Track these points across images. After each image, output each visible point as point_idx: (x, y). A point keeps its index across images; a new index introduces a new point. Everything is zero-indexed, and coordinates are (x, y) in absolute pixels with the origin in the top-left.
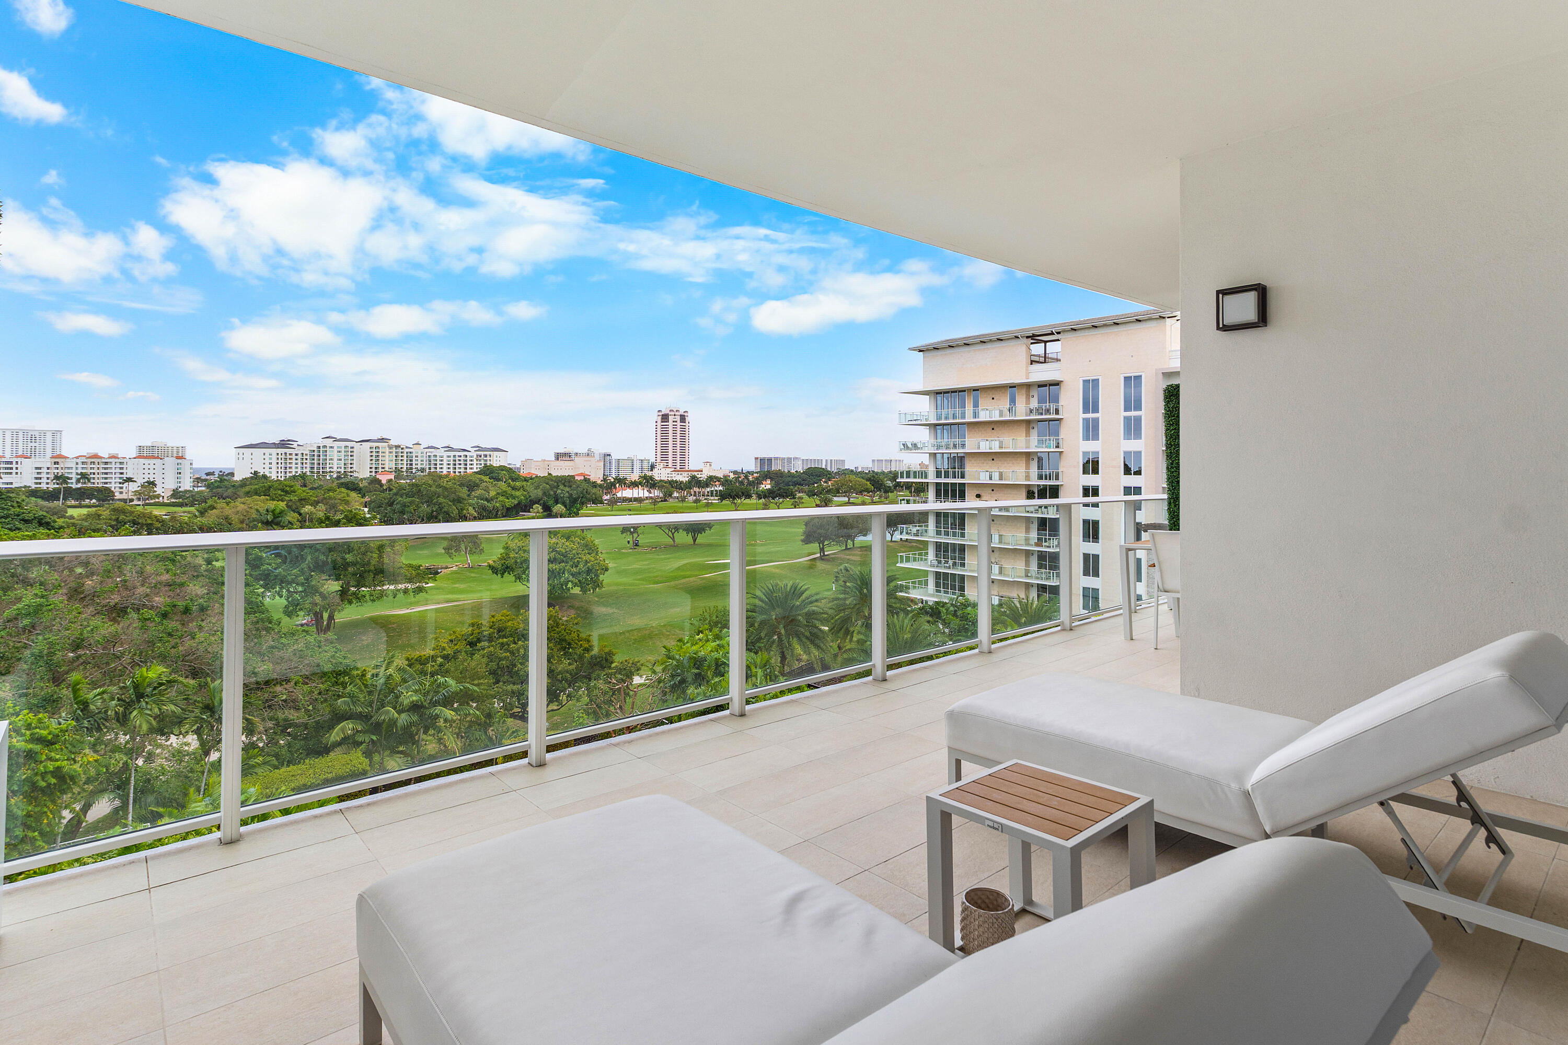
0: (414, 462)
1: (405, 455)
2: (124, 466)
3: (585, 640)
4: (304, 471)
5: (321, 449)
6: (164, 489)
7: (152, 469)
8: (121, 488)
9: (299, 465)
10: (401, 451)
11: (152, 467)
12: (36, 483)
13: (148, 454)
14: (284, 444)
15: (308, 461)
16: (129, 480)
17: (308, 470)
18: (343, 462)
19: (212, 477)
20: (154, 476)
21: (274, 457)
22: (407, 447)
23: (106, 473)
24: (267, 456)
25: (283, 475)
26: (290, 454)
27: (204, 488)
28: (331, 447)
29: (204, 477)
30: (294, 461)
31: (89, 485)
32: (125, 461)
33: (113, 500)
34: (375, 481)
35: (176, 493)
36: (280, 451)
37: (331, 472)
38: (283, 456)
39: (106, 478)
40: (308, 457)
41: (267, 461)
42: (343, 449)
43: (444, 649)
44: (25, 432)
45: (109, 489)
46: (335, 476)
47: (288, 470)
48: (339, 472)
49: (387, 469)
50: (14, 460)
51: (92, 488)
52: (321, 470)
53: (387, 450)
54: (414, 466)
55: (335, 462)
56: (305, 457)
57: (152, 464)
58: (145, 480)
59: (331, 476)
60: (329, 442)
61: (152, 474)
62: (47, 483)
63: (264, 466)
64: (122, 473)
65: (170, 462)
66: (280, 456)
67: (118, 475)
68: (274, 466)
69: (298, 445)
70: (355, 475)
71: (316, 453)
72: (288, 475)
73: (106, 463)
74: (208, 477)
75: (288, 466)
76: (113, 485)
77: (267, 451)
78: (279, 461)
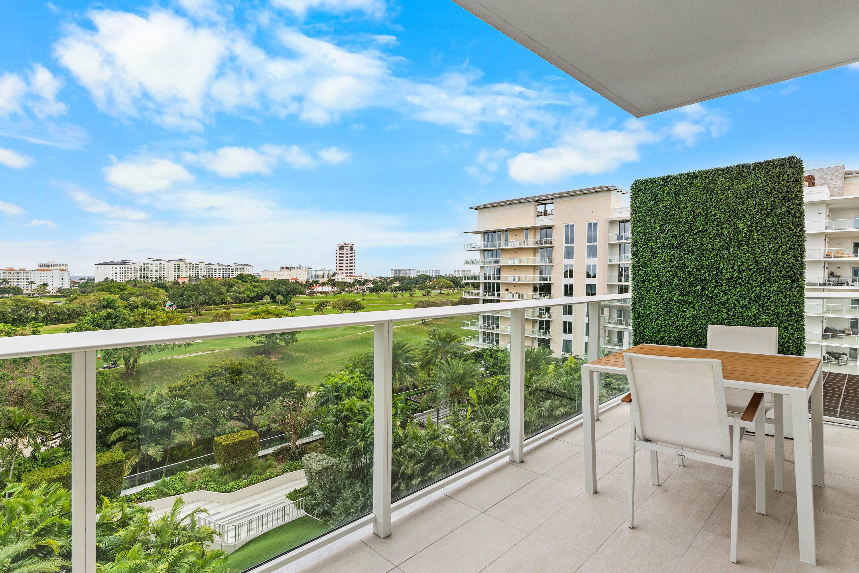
0: (200, 272)
1: (195, 268)
2: (29, 275)
3: (279, 374)
4: (136, 277)
5: (146, 265)
6: (52, 288)
7: (45, 277)
8: (27, 287)
9: (133, 274)
10: (192, 266)
11: (45, 275)
13: (45, 268)
14: (124, 262)
15: (138, 272)
16: (32, 283)
17: (138, 277)
18: (158, 272)
19: (81, 281)
20: (47, 281)
21: (118, 269)
22: (196, 264)
23: (18, 279)
24: (114, 269)
25: (123, 279)
26: (128, 268)
28: (152, 264)
29: (77, 281)
30: (130, 272)
31: (8, 286)
32: (29, 272)
33: (22, 294)
34: (176, 283)
35: (60, 290)
36: (121, 266)
37: (151, 278)
38: (124, 269)
39: (18, 282)
40: (138, 270)
41: (114, 272)
42: (158, 265)
43: (191, 381)
45: (20, 288)
46: (154, 280)
47: (126, 277)
48: (156, 278)
49: (184, 276)
51: (9, 288)
52: (146, 277)
53: (184, 266)
54: (200, 275)
55: (154, 272)
56: (136, 270)
57: (45, 274)
58: (42, 283)
59: (152, 280)
60: (150, 261)
61: (45, 279)
63: (112, 275)
64: (27, 279)
65: (56, 273)
66: (121, 269)
67: (25, 280)
68: (118, 274)
69: (133, 263)
70: (166, 279)
71: (143, 268)
72: (127, 280)
73: (18, 273)
75: (126, 274)
76: (22, 286)
77: (114, 266)
78: (121, 272)
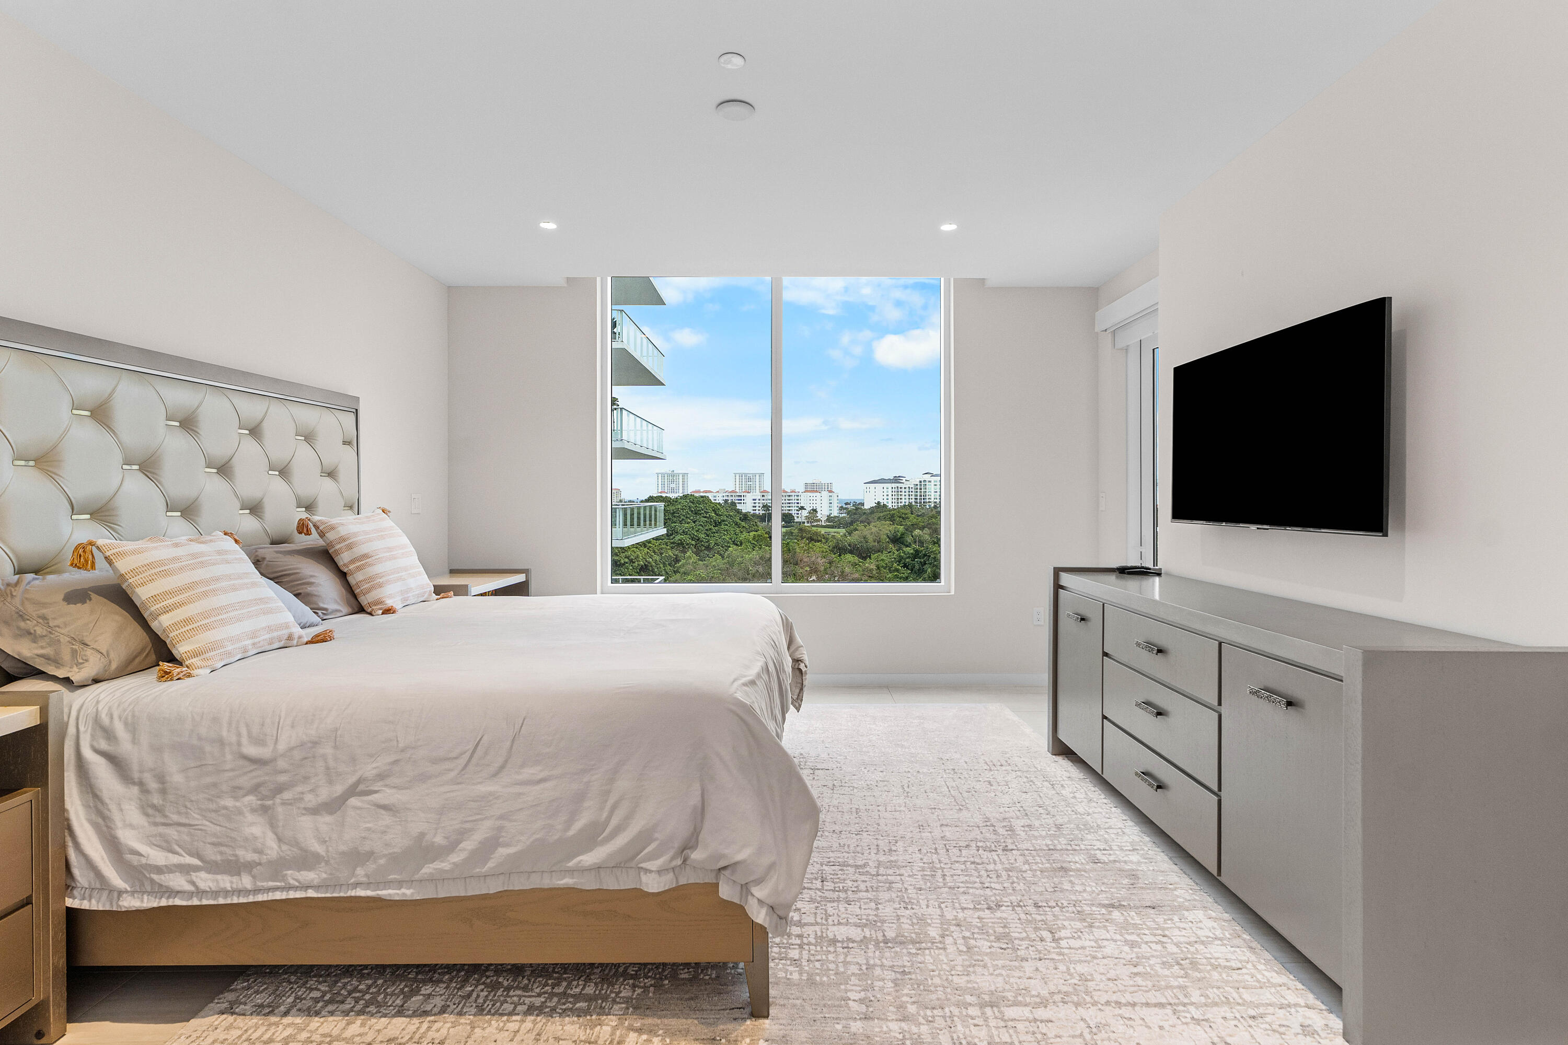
2: (799, 498)
4: (911, 501)
5: (922, 483)
6: (822, 514)
7: (813, 502)
8: (798, 514)
9: (907, 497)
11: (816, 498)
12: (753, 510)
13: (813, 488)
14: (897, 480)
15: (913, 494)
16: (802, 508)
17: (913, 500)
19: (848, 506)
20: (816, 505)
21: (890, 490)
23: (789, 503)
24: (885, 490)
25: (896, 504)
26: (901, 488)
27: (845, 515)
28: (930, 482)
29: (844, 506)
30: (903, 493)
32: (800, 494)
33: (794, 522)
35: (829, 518)
36: (894, 485)
37: (929, 502)
38: (896, 490)
39: (789, 507)
40: (913, 490)
41: (885, 494)
44: (746, 474)
45: (791, 514)
46: (932, 505)
47: (899, 501)
48: (935, 502)
50: (742, 494)
52: (922, 501)
55: (933, 494)
56: (911, 490)
57: (816, 496)
58: (811, 508)
59: (929, 506)
60: (927, 477)
61: (814, 504)
62: (759, 510)
63: (883, 497)
64: (798, 503)
65: (825, 494)
66: (894, 490)
67: (796, 505)
68: (890, 497)
69: (906, 480)
72: (900, 504)
73: (789, 496)
74: (847, 506)
75: (900, 497)
76: (793, 512)
77: (885, 485)
78: (894, 494)
